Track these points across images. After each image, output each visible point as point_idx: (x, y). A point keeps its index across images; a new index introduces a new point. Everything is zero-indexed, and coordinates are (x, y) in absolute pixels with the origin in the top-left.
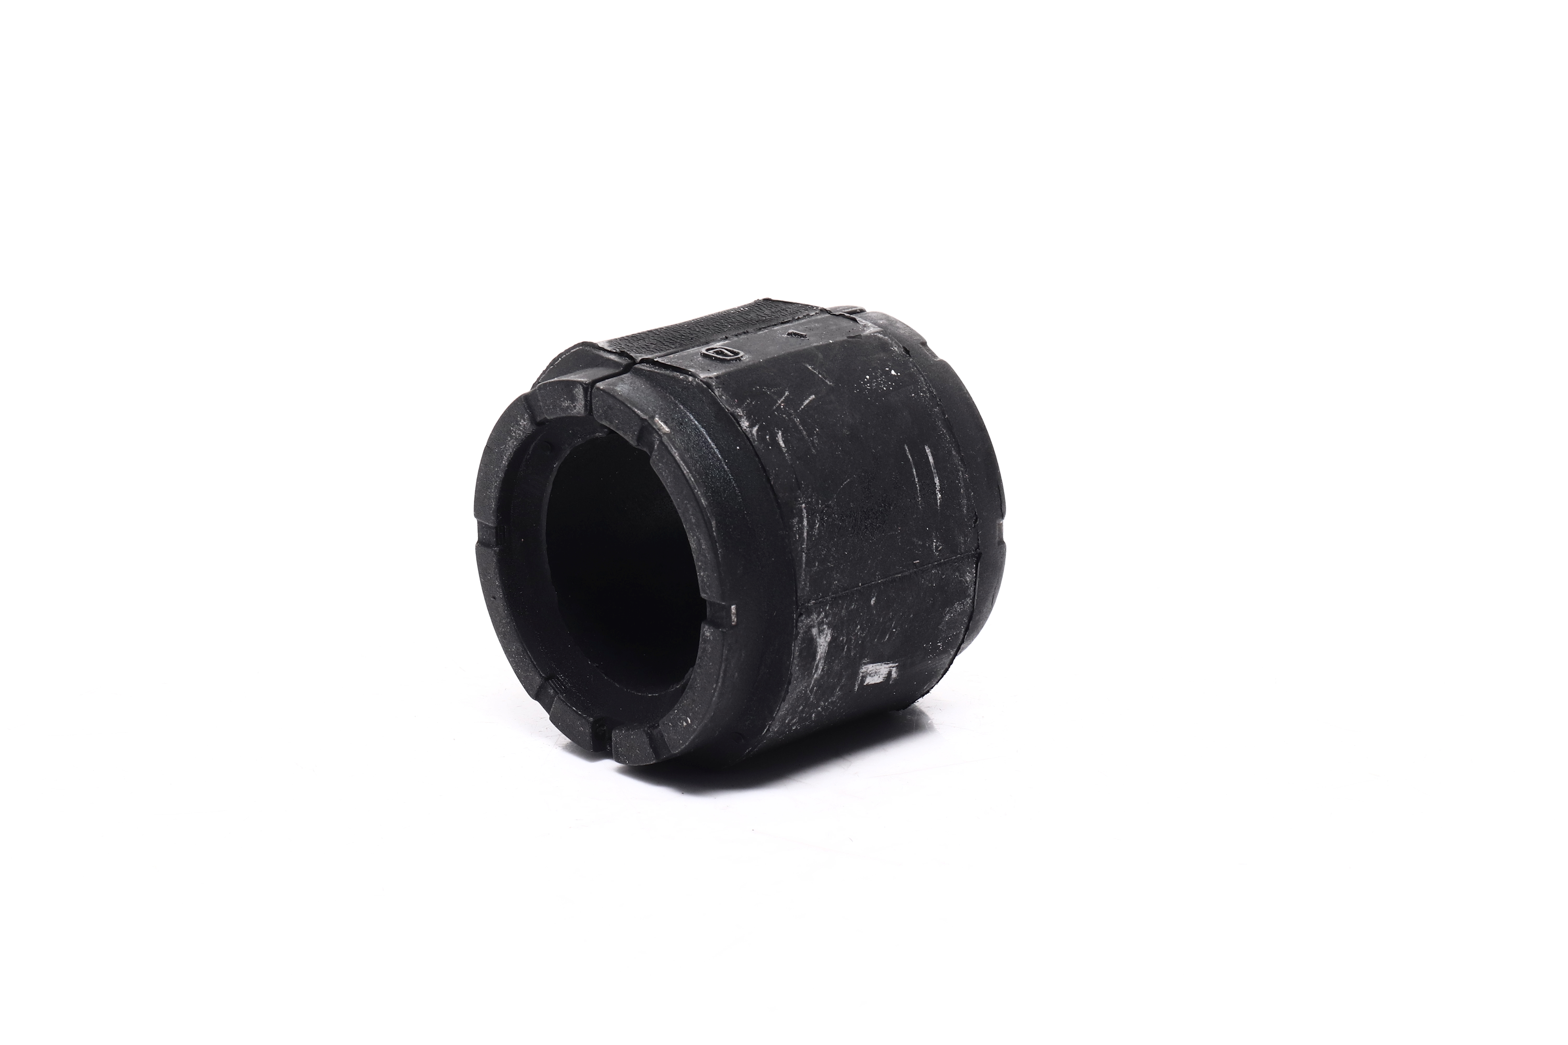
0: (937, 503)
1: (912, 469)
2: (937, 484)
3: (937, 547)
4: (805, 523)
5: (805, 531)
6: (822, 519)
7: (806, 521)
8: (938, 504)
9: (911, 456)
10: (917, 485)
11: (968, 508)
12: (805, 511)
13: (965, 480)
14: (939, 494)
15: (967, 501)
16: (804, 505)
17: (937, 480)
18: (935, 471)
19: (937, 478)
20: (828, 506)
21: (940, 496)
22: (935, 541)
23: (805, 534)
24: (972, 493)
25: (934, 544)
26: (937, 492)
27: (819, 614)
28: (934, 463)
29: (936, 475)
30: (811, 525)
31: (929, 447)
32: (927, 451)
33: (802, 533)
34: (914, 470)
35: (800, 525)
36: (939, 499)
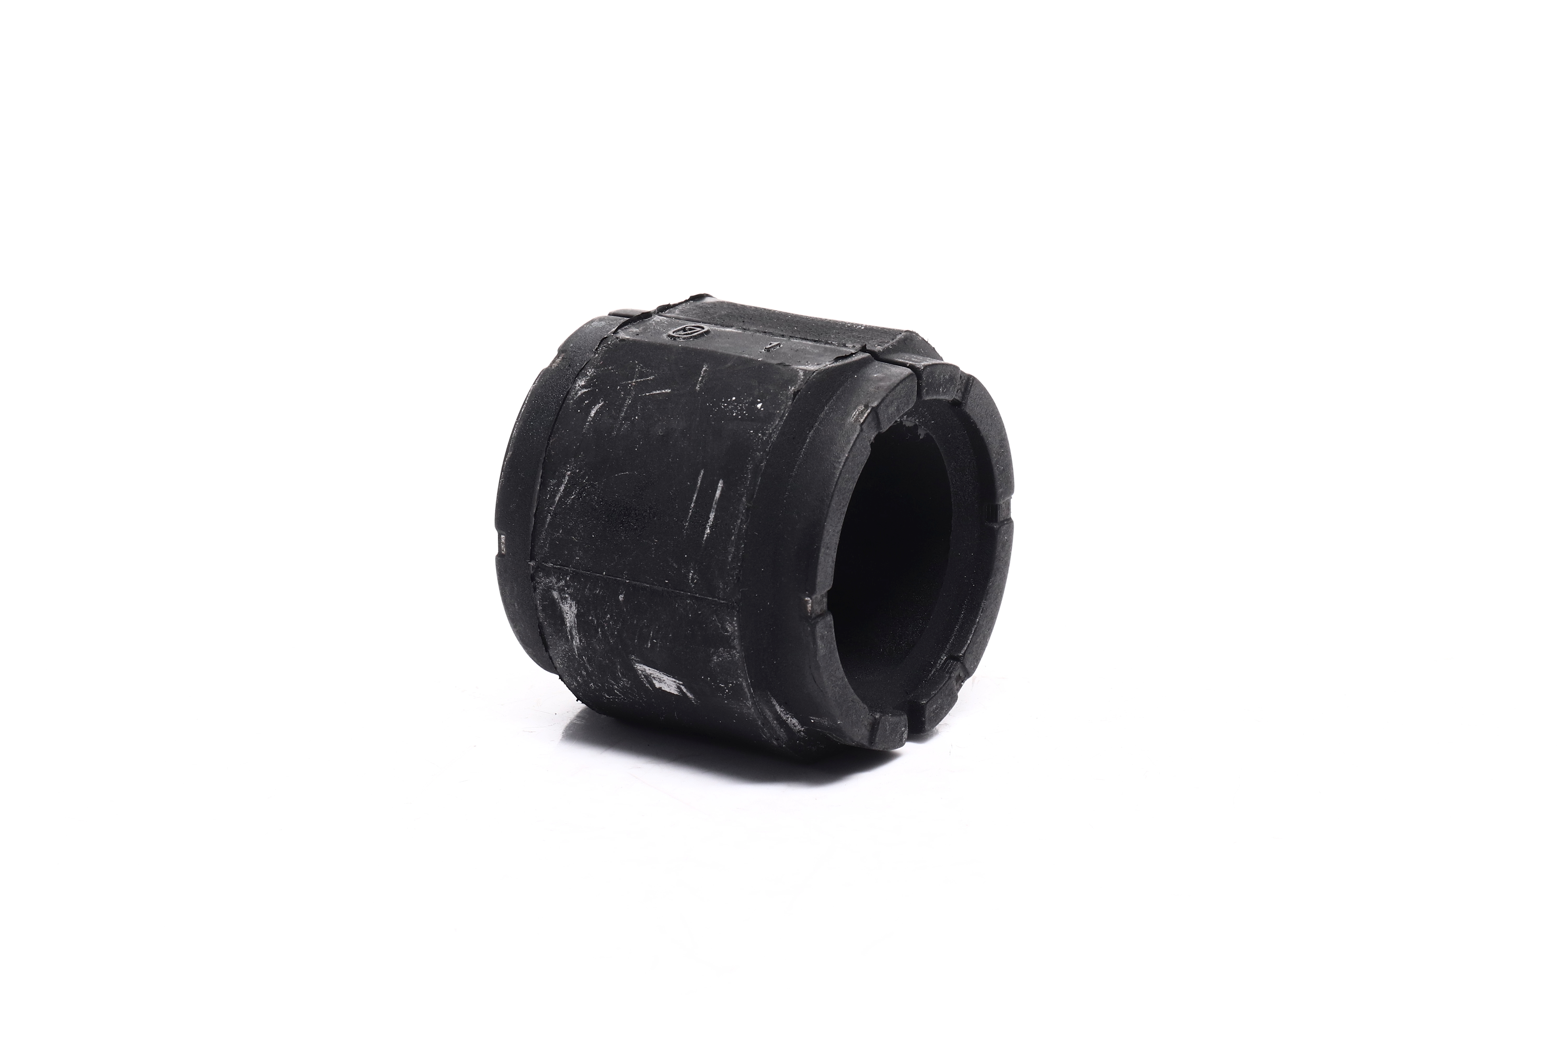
0: (704, 537)
1: (694, 493)
2: (710, 519)
3: (693, 579)
4: (562, 488)
5: (559, 495)
6: (580, 493)
7: (563, 488)
8: (704, 539)
9: (701, 482)
10: (691, 511)
11: (733, 558)
12: (567, 478)
13: (740, 529)
14: (708, 529)
15: (735, 550)
16: (569, 473)
17: (712, 516)
18: (715, 506)
19: (714, 514)
20: (593, 486)
21: (709, 531)
22: (692, 572)
23: (557, 498)
24: (743, 546)
25: (691, 574)
26: (707, 526)
27: (559, 580)
28: (719, 499)
29: (714, 510)
30: (567, 492)
31: (724, 483)
32: (719, 485)
33: (555, 496)
34: (695, 496)
35: (556, 488)
36: (707, 534)
